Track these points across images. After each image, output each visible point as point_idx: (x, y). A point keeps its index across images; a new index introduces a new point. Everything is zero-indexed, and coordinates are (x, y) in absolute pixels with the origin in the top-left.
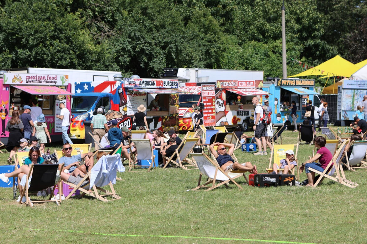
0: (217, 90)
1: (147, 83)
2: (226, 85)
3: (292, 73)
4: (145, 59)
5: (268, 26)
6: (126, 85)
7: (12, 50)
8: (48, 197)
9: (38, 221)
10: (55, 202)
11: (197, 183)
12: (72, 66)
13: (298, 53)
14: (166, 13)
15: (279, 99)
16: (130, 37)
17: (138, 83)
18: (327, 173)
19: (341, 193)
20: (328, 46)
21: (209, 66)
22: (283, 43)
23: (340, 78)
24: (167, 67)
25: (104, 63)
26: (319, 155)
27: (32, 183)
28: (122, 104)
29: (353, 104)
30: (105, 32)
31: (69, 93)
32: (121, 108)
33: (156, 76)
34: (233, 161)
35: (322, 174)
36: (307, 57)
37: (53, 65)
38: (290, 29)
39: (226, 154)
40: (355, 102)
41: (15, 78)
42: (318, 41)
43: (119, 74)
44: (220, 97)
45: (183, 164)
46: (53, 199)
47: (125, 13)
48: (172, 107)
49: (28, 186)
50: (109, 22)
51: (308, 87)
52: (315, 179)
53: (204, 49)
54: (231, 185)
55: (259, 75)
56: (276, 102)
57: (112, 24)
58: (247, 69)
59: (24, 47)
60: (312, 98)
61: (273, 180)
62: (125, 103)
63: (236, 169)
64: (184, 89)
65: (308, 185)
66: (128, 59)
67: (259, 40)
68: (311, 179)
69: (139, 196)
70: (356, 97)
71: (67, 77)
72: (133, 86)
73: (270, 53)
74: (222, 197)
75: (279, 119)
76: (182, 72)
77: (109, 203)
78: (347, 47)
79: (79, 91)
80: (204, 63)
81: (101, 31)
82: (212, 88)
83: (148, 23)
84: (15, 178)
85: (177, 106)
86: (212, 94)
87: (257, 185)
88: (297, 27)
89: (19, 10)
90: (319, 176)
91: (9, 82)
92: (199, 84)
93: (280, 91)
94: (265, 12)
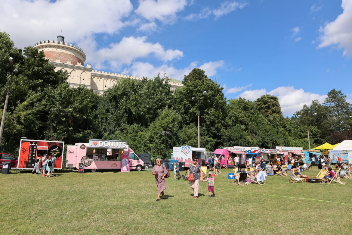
0: (289, 153)
1: (267, 151)
2: (292, 151)
3: (311, 148)
4: (266, 144)
5: (302, 134)
6: (261, 151)
7: (229, 141)
8: (244, 182)
9: (243, 189)
10: (246, 184)
11: (289, 181)
12: (246, 146)
13: (313, 142)
14: (271, 131)
15: (309, 156)
16: (261, 138)
17: (265, 150)
18: (334, 179)
19: (340, 186)
20: (322, 140)
21: (285, 146)
22: (308, 139)
23: (328, 150)
24: (273, 146)
25: (254, 145)
26: (329, 173)
27: (240, 178)
28: (260, 157)
29: (334, 158)
30: (254, 136)
31: (245, 153)
32: (260, 158)
33: (269, 149)
34: (300, 174)
35: (332, 180)
36: (316, 143)
37: (241, 146)
38: (310, 135)
39: (297, 172)
40: (334, 157)
41: (231, 149)
42: (319, 138)
43: (259, 148)
44: (290, 155)
45: (282, 175)
46: (246, 183)
47: (259, 131)
48: (275, 158)
49: (239, 179)
50: (255, 133)
51: (318, 152)
52: (330, 181)
53: (284, 141)
54: (300, 182)
55: (301, 148)
56: (308, 157)
57: (256, 134)
58: (297, 147)
59: (233, 140)
60: (319, 156)
61: (315, 181)
62: (261, 156)
63: (301, 177)
64: (278, 153)
65: (327, 183)
66: (261, 144)
67: (299, 138)
68: (328, 181)
69: (271, 184)
70: (335, 156)
71: (245, 149)
72: (263, 151)
73: (304, 142)
74: (298, 185)
75: (309, 162)
76: (277, 148)
77: (263, 185)
78: (329, 140)
79: (248, 153)
80: (283, 145)
81: (253, 136)
82: (287, 152)
83: (267, 134)
84: (234, 177)
85: (277, 157)
86: (287, 154)
87: (309, 182)
88: (311, 134)
89: (231, 131)
90: (331, 180)
91: (229, 150)
92: (283, 151)
93: (309, 153)
94: (301, 130)
